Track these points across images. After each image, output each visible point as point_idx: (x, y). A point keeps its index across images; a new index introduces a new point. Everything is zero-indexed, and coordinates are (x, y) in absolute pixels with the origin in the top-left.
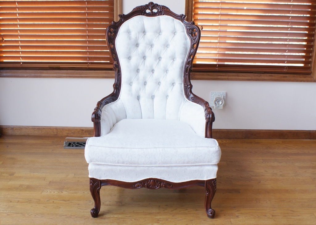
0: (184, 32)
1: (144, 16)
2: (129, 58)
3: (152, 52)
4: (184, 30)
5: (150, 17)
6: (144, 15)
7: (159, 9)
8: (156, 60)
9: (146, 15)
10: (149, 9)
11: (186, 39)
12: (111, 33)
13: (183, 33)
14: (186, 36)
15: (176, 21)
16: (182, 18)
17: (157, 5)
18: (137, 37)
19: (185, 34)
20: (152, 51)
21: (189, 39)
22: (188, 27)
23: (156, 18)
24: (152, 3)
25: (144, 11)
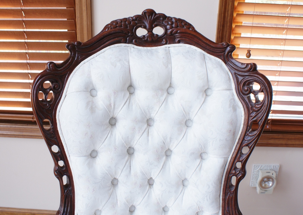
0: (230, 89)
1: (130, 45)
2: (93, 155)
3: (148, 140)
4: (230, 85)
5: (145, 48)
6: (130, 42)
7: (168, 27)
8: (159, 159)
9: (136, 41)
10: (145, 27)
11: (235, 108)
12: (46, 92)
13: (228, 92)
14: (234, 100)
15: (210, 59)
16: (225, 51)
17: (164, 16)
18: (110, 105)
19: (233, 95)
20: (150, 138)
21: (242, 109)
22: (240, 78)
23: (160, 50)
24: (151, 12)
25: (132, 33)
